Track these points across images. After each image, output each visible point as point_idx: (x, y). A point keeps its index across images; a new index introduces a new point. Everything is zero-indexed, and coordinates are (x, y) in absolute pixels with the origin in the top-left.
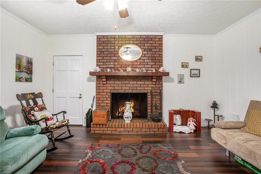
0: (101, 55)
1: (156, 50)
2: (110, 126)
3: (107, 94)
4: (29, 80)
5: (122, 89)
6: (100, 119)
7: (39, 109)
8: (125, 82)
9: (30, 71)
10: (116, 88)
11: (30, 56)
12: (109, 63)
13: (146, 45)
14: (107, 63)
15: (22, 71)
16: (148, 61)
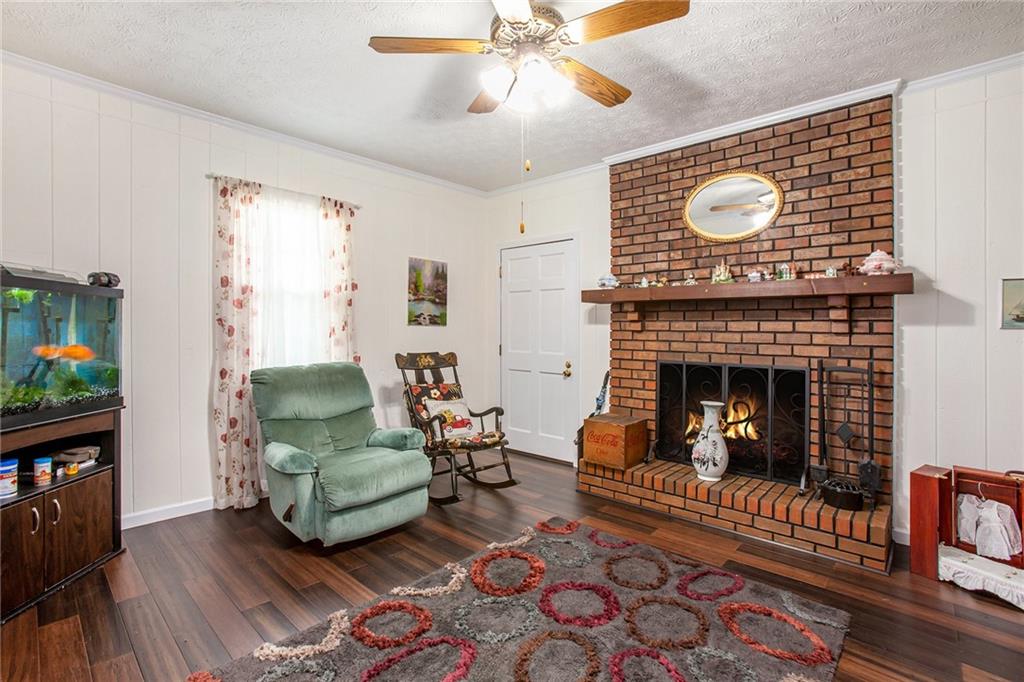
0: (625, 232)
1: (851, 175)
2: (637, 481)
3: (644, 365)
4: (438, 320)
5: (699, 350)
6: (604, 448)
7: (442, 393)
8: (711, 325)
9: (440, 297)
10: (675, 346)
11: (439, 259)
12: (651, 257)
13: (798, 161)
14: (645, 258)
15: (423, 299)
16: (810, 232)
